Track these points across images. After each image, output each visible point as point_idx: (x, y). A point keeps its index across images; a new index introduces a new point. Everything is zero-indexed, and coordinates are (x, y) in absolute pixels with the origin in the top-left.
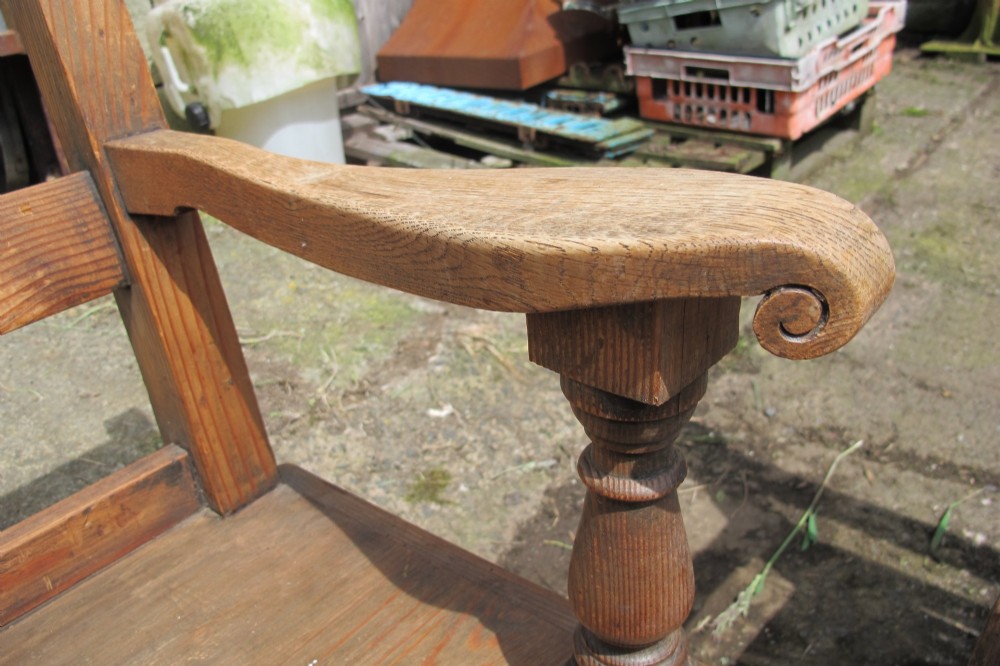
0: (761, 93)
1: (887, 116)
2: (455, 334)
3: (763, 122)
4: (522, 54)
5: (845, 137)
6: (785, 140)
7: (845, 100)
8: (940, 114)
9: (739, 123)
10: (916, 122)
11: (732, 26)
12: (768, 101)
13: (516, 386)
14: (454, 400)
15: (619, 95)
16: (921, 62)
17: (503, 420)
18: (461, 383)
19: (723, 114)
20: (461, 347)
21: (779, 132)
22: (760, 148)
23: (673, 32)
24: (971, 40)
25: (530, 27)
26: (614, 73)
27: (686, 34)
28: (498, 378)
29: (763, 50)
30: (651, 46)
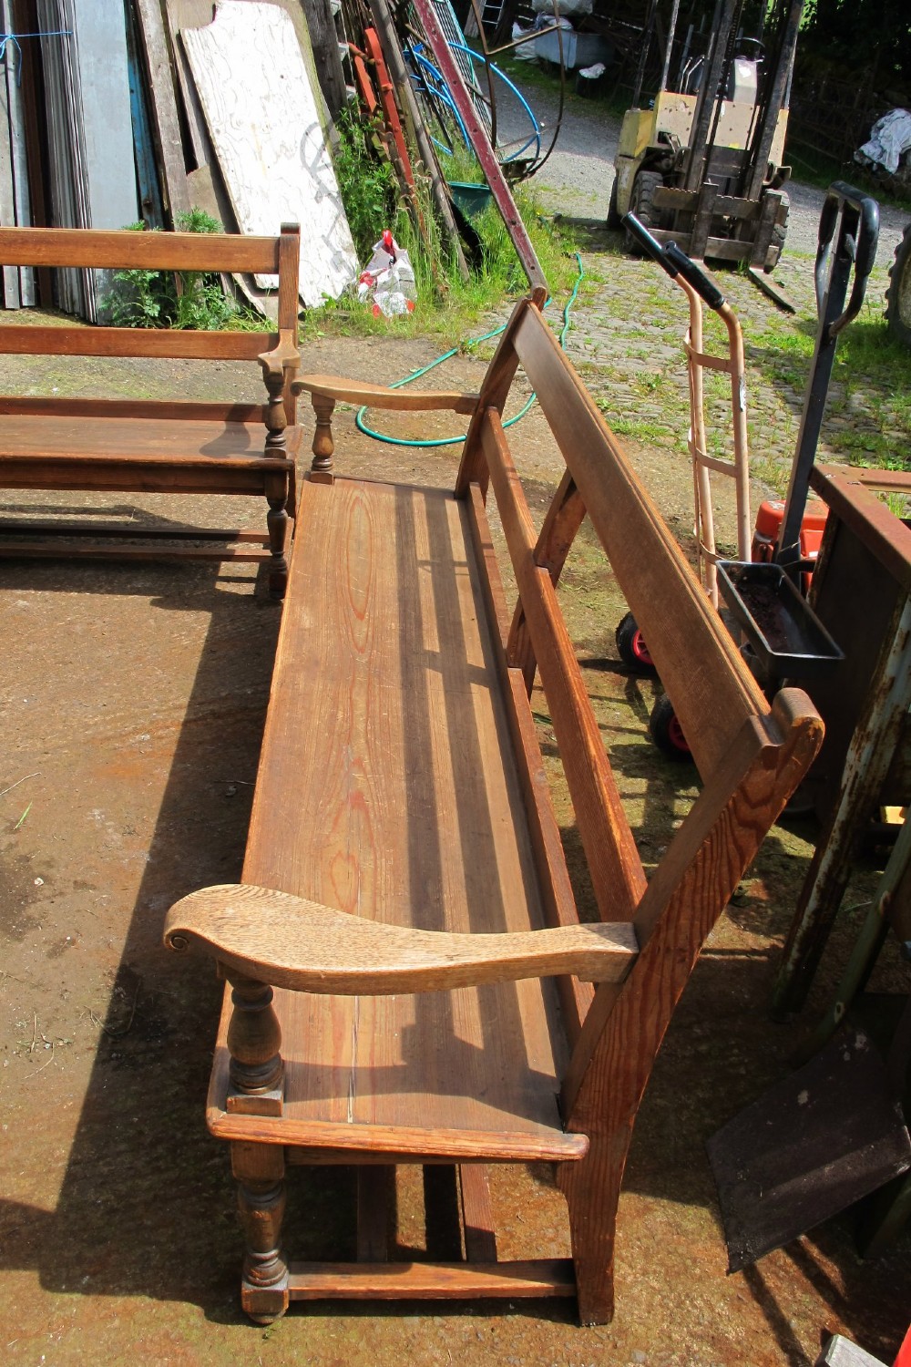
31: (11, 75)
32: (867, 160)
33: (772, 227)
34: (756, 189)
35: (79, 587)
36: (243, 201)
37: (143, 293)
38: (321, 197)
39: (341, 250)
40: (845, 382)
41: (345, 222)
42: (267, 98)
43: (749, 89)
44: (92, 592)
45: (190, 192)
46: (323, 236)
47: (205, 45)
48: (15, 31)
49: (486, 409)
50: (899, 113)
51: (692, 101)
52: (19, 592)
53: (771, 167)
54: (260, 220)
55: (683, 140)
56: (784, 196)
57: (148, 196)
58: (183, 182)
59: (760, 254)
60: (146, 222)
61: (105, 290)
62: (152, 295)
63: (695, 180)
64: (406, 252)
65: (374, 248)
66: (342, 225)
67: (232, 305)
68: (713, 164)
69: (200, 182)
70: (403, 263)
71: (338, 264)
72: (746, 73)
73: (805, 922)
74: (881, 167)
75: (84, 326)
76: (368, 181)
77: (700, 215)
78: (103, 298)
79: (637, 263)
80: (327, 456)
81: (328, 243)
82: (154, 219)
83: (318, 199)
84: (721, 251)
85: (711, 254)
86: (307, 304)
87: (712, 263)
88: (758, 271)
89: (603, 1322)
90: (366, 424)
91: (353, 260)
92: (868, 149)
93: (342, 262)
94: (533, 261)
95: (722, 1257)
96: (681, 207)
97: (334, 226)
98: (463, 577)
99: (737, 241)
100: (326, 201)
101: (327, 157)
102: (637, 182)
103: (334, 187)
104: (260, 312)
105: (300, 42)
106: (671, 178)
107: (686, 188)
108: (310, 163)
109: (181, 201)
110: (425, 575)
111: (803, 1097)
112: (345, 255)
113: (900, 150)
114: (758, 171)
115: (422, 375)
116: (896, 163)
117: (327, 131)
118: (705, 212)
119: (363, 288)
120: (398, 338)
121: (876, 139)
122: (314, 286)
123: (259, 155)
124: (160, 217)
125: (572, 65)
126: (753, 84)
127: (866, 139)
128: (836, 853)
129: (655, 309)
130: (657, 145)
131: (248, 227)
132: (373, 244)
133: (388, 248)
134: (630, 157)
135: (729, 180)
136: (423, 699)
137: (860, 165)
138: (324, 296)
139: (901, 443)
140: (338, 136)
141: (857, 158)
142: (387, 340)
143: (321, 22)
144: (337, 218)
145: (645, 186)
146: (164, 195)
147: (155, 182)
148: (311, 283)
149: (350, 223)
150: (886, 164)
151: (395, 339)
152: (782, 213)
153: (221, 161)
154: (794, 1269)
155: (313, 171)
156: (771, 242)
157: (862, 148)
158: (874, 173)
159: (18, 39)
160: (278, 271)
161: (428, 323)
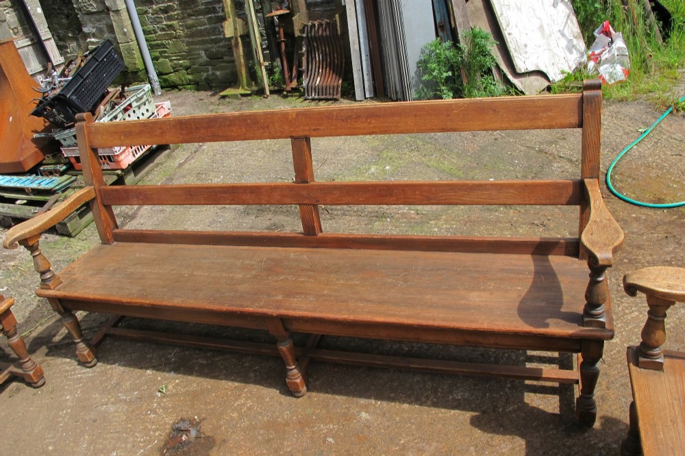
0: (109, 157)
2: (6, 266)
3: (113, 165)
4: (22, 159)
6: (122, 170)
9: (106, 167)
12: (112, 159)
13: (28, 276)
14: (8, 285)
15: (65, 164)
16: (220, 102)
17: (24, 286)
18: (9, 280)
20: (9, 269)
21: (119, 167)
22: (115, 174)
24: (237, 88)
25: (24, 146)
26: (60, 156)
28: (22, 275)
30: (69, 146)
35: (409, 396)
36: (505, 15)
37: (441, 85)
38: (557, 3)
39: (572, 38)
41: (574, 18)
44: (421, 404)
45: (469, 14)
46: (560, 31)
52: (363, 401)
54: (516, 26)
57: (441, 20)
58: (464, 9)
60: (441, 39)
61: (417, 85)
62: (447, 86)
64: (621, 34)
65: (595, 34)
66: (572, 21)
67: (501, 87)
69: (474, 7)
70: (619, 43)
71: (570, 48)
78: (416, 91)
80: (658, 346)
81: (563, 35)
82: (445, 35)
83: (556, 5)
86: (551, 79)
90: (614, 186)
91: (581, 45)
93: (574, 46)
97: (567, 22)
100: (561, 6)
104: (519, 89)
109: (463, 22)
112: (575, 42)
115: (648, 134)
119: (591, 64)
120: (622, 100)
122: (555, 66)
124: (449, 33)
131: (508, 32)
132: (594, 30)
133: (607, 34)
138: (563, 72)
142: (613, 103)
144: (568, 17)
146: (452, 18)
147: (445, 11)
148: (553, 64)
149: (577, 18)
151: (619, 101)
160: (580, 125)
161: (642, 86)
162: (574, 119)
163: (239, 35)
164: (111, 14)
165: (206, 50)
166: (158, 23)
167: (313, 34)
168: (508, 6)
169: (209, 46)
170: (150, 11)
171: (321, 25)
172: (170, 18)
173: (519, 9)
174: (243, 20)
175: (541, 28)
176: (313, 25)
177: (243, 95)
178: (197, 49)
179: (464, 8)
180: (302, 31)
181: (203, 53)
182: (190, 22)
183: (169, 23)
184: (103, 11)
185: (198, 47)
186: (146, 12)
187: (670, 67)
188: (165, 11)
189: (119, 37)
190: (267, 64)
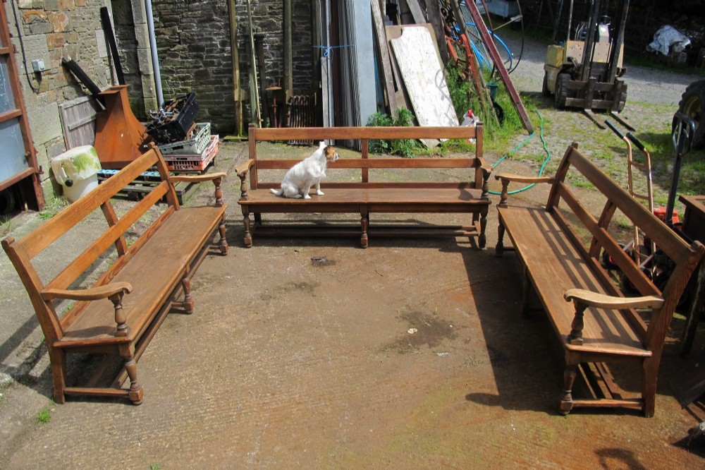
0: (195, 162)
1: (219, 161)
3: (196, 168)
5: (212, 167)
6: (201, 171)
7: (211, 160)
8: (232, 159)
9: (191, 169)
10: (227, 161)
11: (186, 149)
12: (197, 163)
16: (225, 143)
19: (187, 167)
21: (200, 169)
23: (172, 151)
24: (236, 135)
27: (175, 151)
29: (194, 153)
30: (167, 154)
31: (329, 60)
32: (652, 51)
33: (621, 94)
34: (612, 79)
36: (416, 102)
40: (664, 161)
41: (453, 107)
42: (422, 62)
43: (605, 37)
45: (396, 99)
46: (445, 114)
47: (399, 44)
48: (331, 45)
49: (558, 182)
50: (667, 27)
51: (582, 44)
52: (393, 248)
53: (618, 69)
54: (422, 109)
55: (579, 60)
56: (625, 79)
57: (380, 101)
59: (616, 106)
60: (380, 112)
63: (585, 77)
64: (478, 117)
65: (464, 116)
66: (451, 108)
68: (593, 69)
69: (399, 96)
71: (451, 123)
72: (604, 30)
73: (689, 324)
74: (660, 53)
75: (400, 158)
76: (461, 91)
77: (588, 91)
79: (562, 113)
80: (506, 199)
81: (447, 116)
82: (382, 110)
83: (442, 99)
84: (599, 106)
85: (594, 107)
87: (595, 111)
88: (615, 113)
89: (651, 416)
91: (457, 122)
92: (653, 45)
93: (453, 123)
94: (527, 117)
95: (680, 406)
96: (579, 88)
97: (449, 109)
98: (562, 235)
99: (605, 101)
100: (445, 99)
101: (444, 82)
102: (559, 78)
103: (448, 94)
104: (424, 144)
105: (433, 40)
106: (574, 76)
107: (582, 80)
108: (438, 85)
109: (393, 104)
110: (551, 235)
111: (697, 365)
112: (453, 120)
113: (669, 44)
114: (613, 71)
116: (667, 50)
117: (444, 72)
118: (591, 90)
121: (657, 40)
123: (420, 83)
124: (384, 109)
125: (506, 16)
126: (607, 34)
127: (651, 40)
128: (698, 302)
129: (577, 134)
130: (567, 63)
131: (418, 111)
133: (471, 117)
134: (553, 67)
135: (600, 76)
136: (568, 267)
137: (650, 53)
139: (691, 184)
140: (447, 73)
141: (648, 50)
143: (439, 31)
144: (449, 105)
145: (563, 80)
146: (386, 101)
147: (382, 96)
150: (662, 51)
152: (625, 88)
153: (408, 88)
154: (700, 410)
155: (440, 88)
156: (620, 100)
157: (650, 45)
158: (657, 56)
159: (334, 49)
160: (476, 137)
161: (490, 146)
162: (474, 135)
163: (241, 100)
164: (142, 76)
165: (209, 109)
166: (175, 86)
167: (296, 103)
168: (418, 97)
169: (213, 106)
170: (171, 78)
171: (302, 98)
172: (185, 84)
173: (423, 99)
174: (246, 90)
175: (435, 111)
176: (297, 98)
177: (242, 140)
178: (203, 108)
179: (394, 96)
180: (289, 101)
181: (207, 111)
182: (200, 88)
183: (185, 88)
184: (134, 74)
185: (204, 106)
186: (167, 78)
187: (504, 138)
188: (183, 79)
189: (145, 93)
190: (262, 120)
